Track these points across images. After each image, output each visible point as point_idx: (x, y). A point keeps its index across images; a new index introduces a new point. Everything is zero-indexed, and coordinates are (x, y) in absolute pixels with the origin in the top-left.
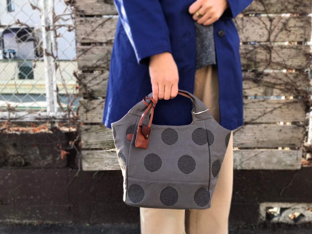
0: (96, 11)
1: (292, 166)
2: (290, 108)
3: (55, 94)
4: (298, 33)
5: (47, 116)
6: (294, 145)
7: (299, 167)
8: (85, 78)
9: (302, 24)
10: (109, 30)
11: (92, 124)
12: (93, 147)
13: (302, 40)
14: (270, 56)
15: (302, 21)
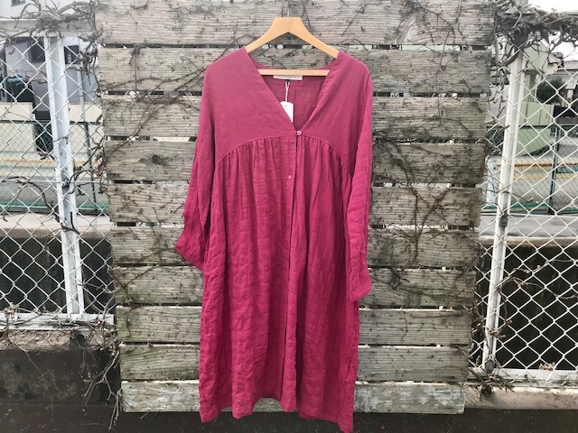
0: (140, 175)
1: (450, 408)
2: (447, 324)
4: (460, 213)
6: (453, 377)
7: (461, 411)
8: (124, 275)
9: (466, 200)
10: (162, 205)
11: (136, 343)
13: (465, 224)
14: (416, 246)
15: (466, 195)
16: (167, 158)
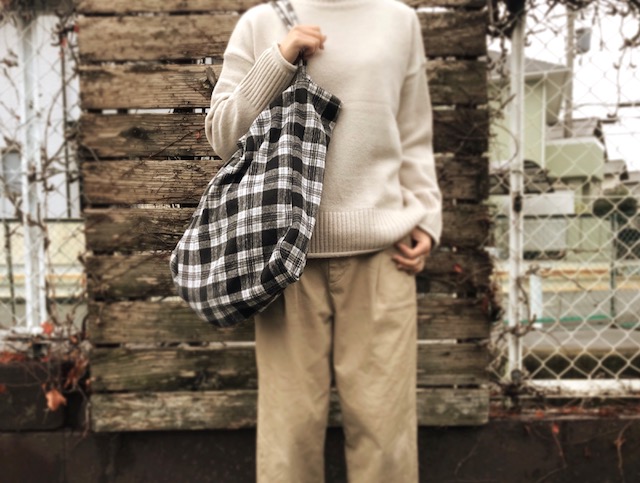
0: (118, 151)
3: (42, 294)
5: (27, 335)
7: (485, 421)
8: (98, 265)
12: (111, 388)
13: (472, 197)
16: (148, 132)
